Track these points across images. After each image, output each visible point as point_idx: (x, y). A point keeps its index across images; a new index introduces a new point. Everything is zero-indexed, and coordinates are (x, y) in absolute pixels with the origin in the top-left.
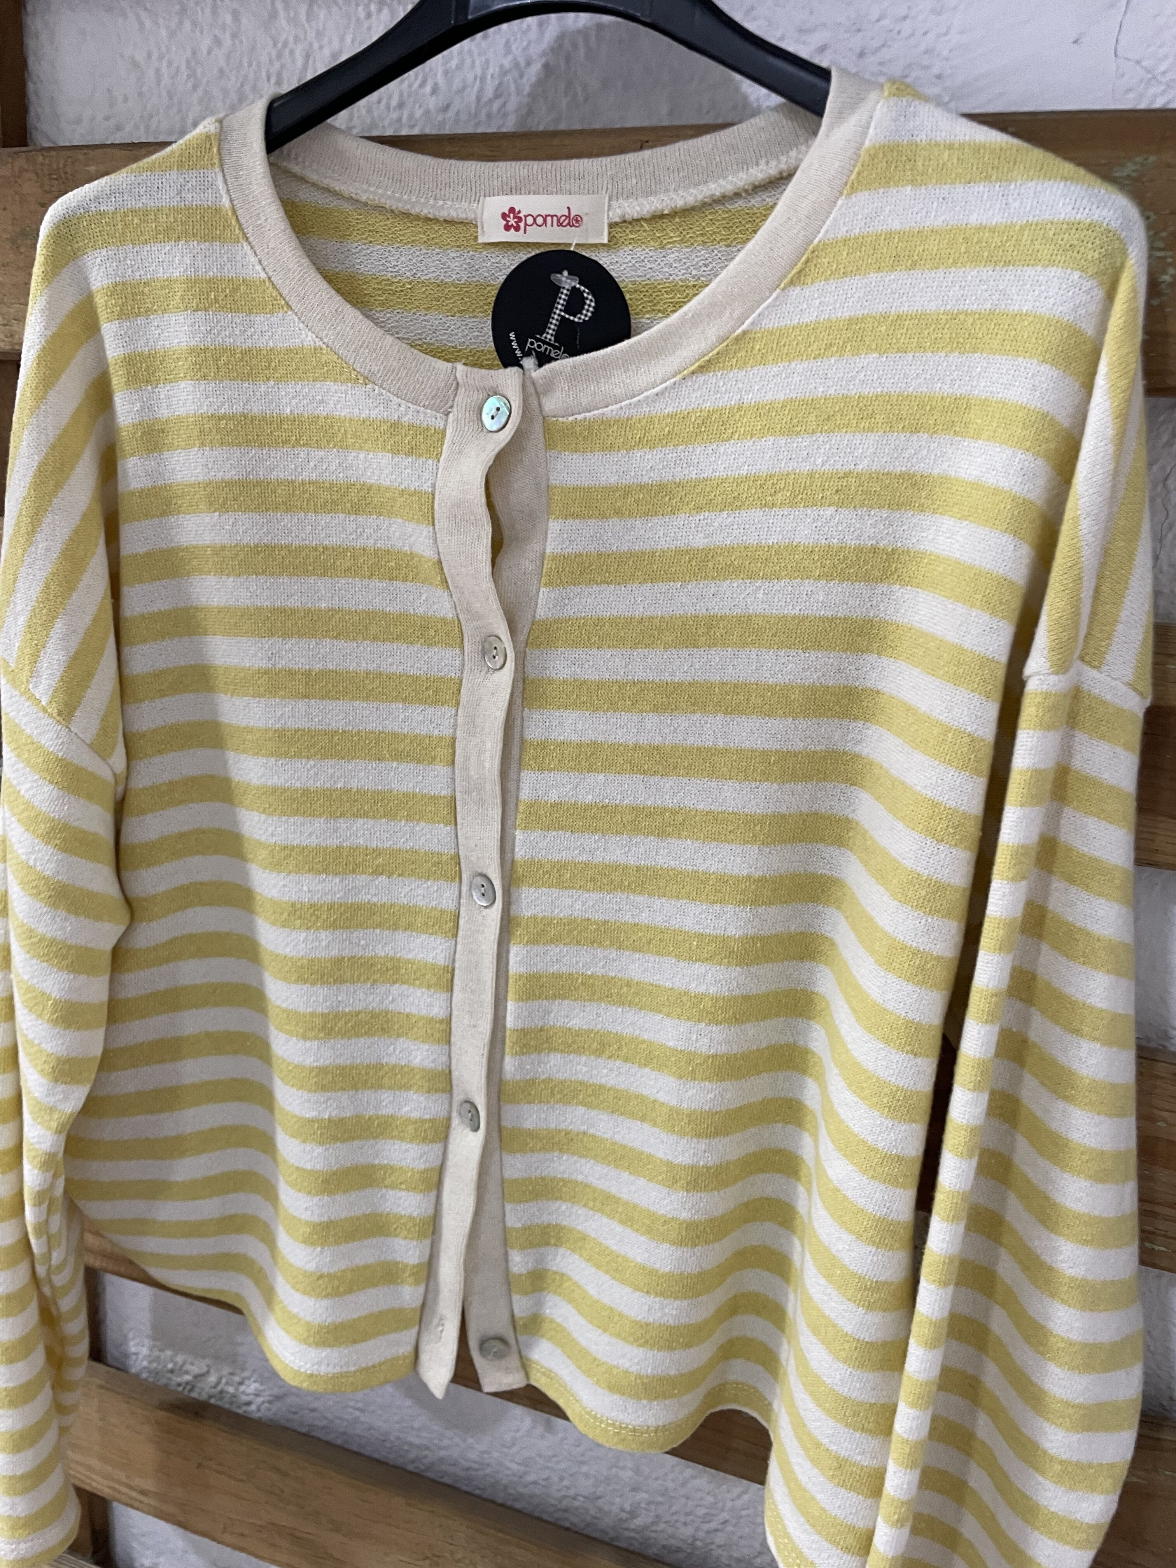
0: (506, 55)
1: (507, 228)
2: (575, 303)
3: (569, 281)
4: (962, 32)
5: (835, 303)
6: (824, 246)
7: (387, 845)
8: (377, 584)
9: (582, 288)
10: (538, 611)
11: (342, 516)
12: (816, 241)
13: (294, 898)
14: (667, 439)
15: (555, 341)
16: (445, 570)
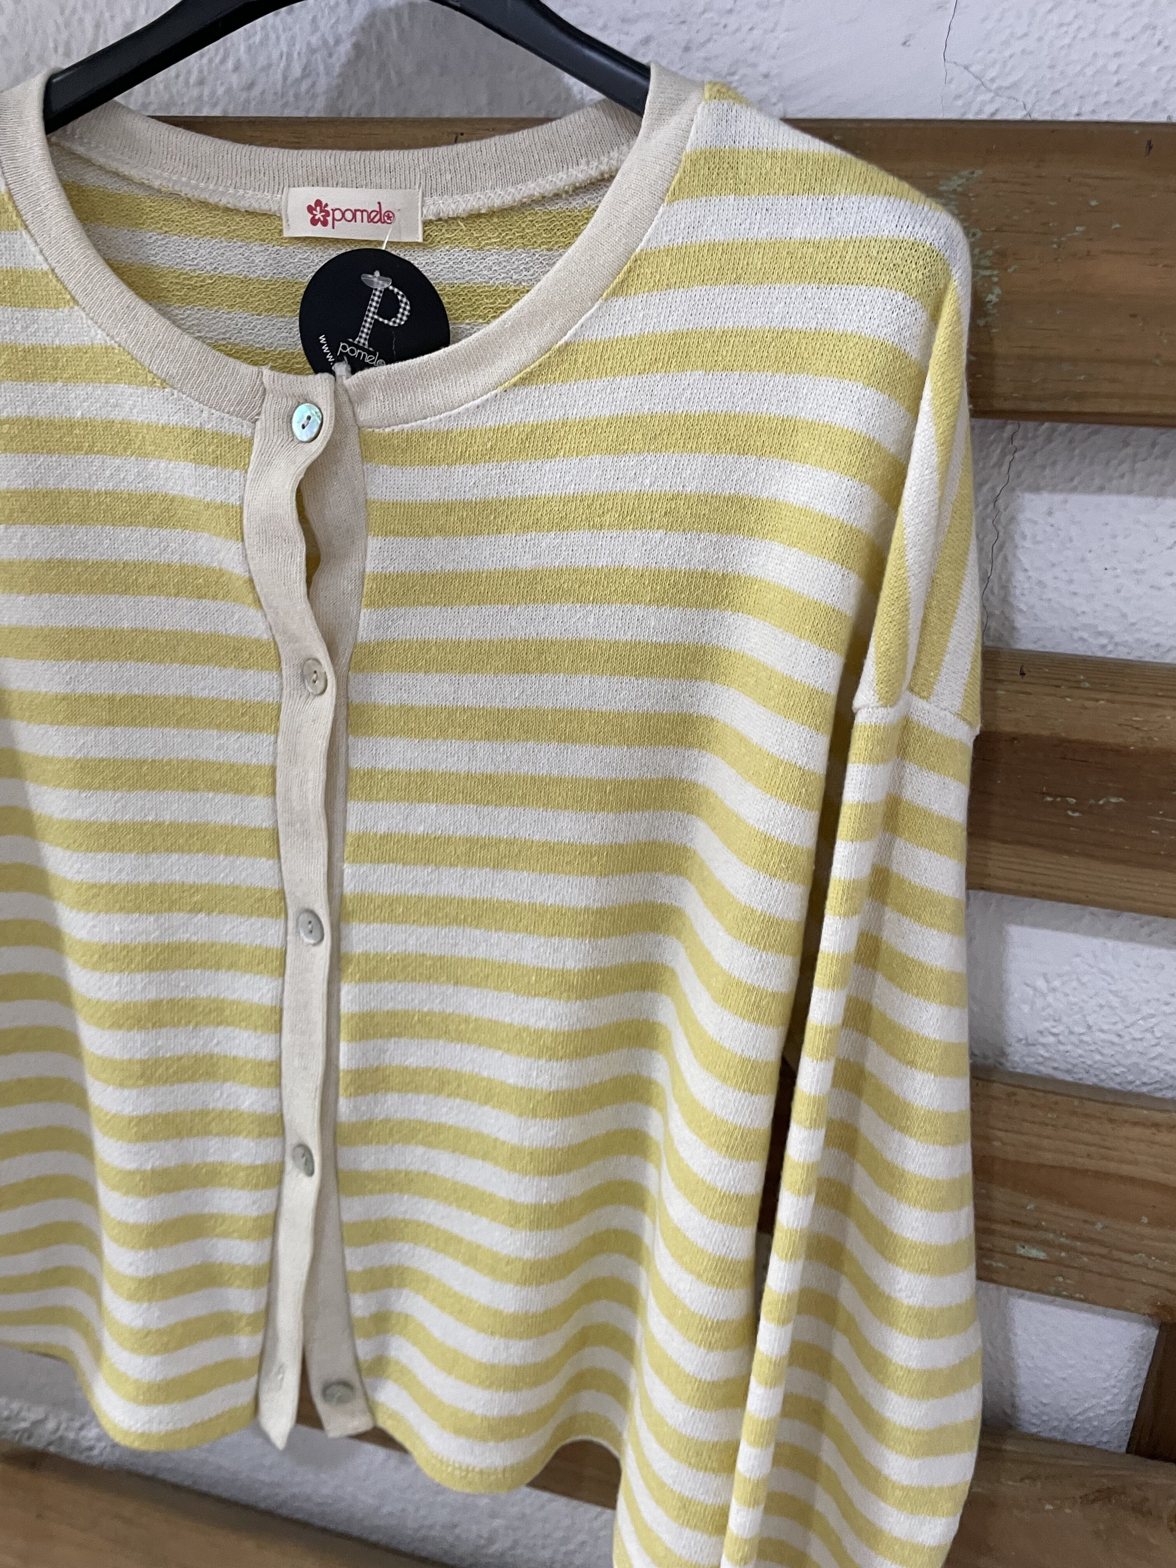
0: (313, 33)
1: (314, 222)
2: (389, 306)
3: (381, 282)
4: (788, 30)
5: (659, 315)
6: (645, 256)
7: (205, 880)
8: (184, 603)
9: (396, 290)
10: (360, 634)
11: (143, 530)
12: (638, 250)
13: (105, 939)
14: (487, 455)
15: (369, 346)
16: (258, 589)
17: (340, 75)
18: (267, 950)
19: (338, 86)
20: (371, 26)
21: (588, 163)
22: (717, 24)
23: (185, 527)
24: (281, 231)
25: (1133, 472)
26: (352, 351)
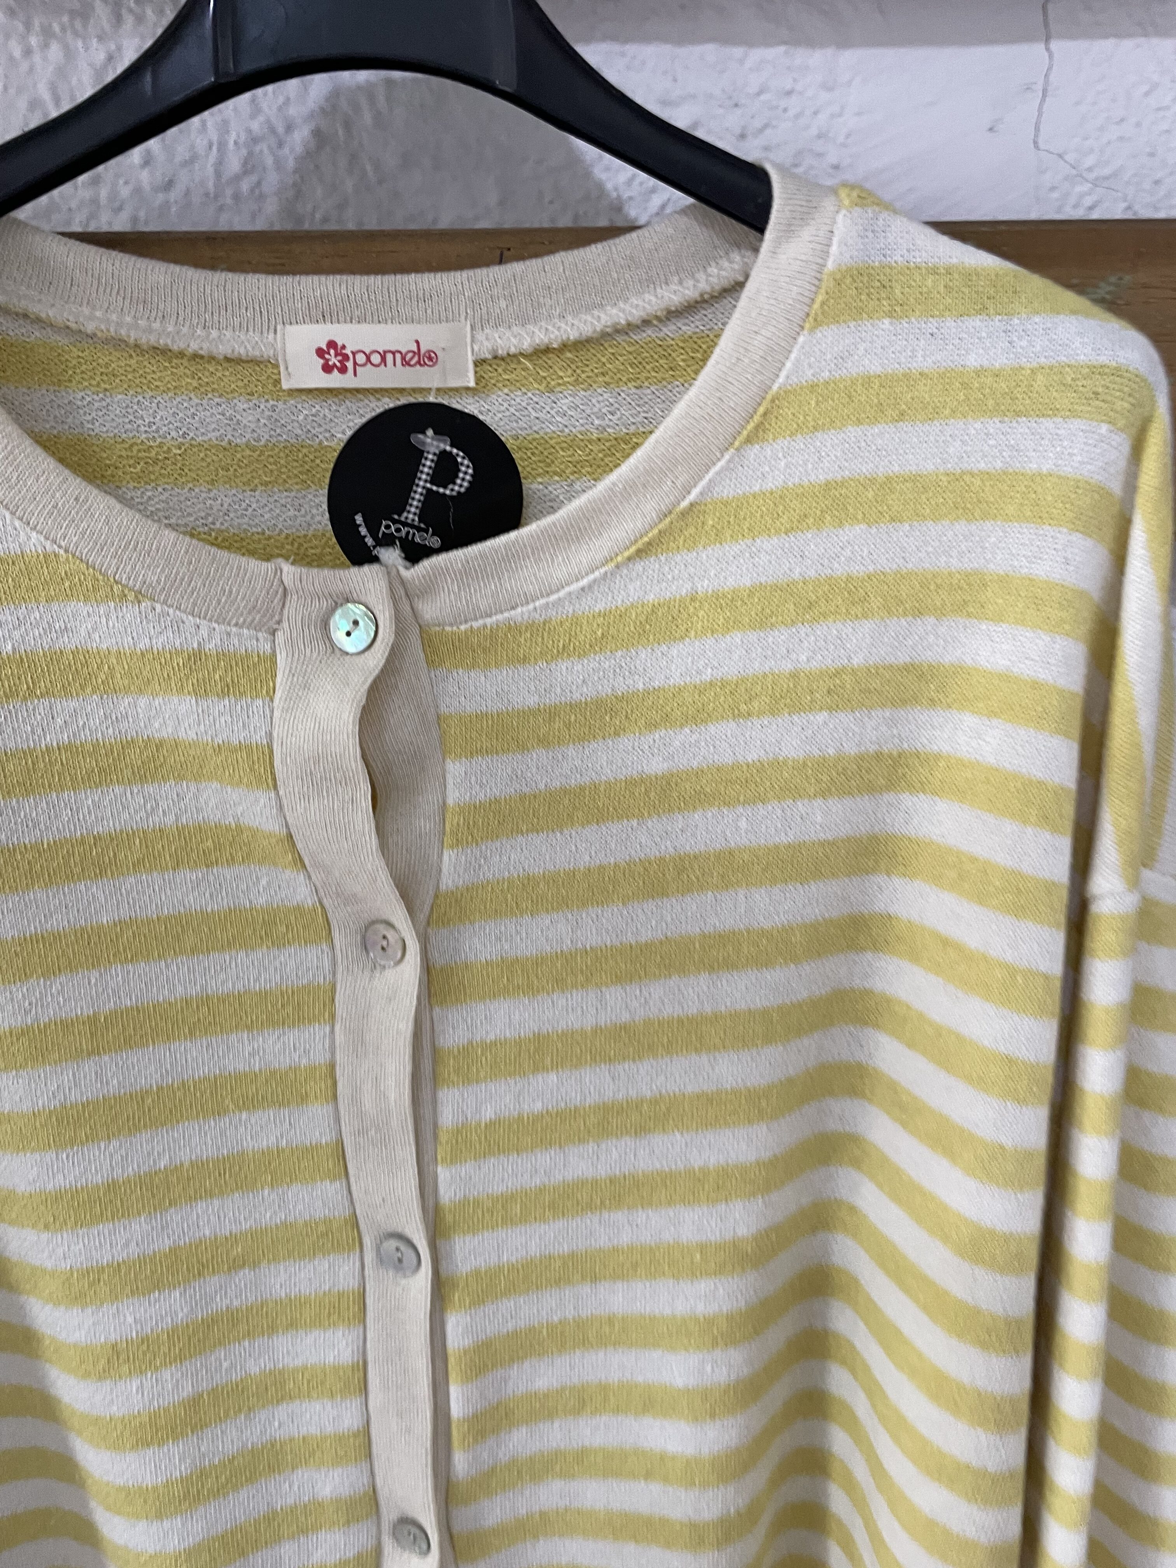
1: (327, 368)
2: (445, 470)
3: (435, 443)
5: (806, 463)
6: (786, 393)
9: (455, 451)
10: (444, 880)
11: (119, 788)
12: (775, 387)
13: (114, 1336)
15: (420, 521)
16: (299, 846)
17: (295, 172)
18: (340, 1295)
19: (295, 184)
20: (334, 107)
21: (681, 282)
22: (776, 107)
23: (181, 778)
24: (278, 382)
26: (398, 530)
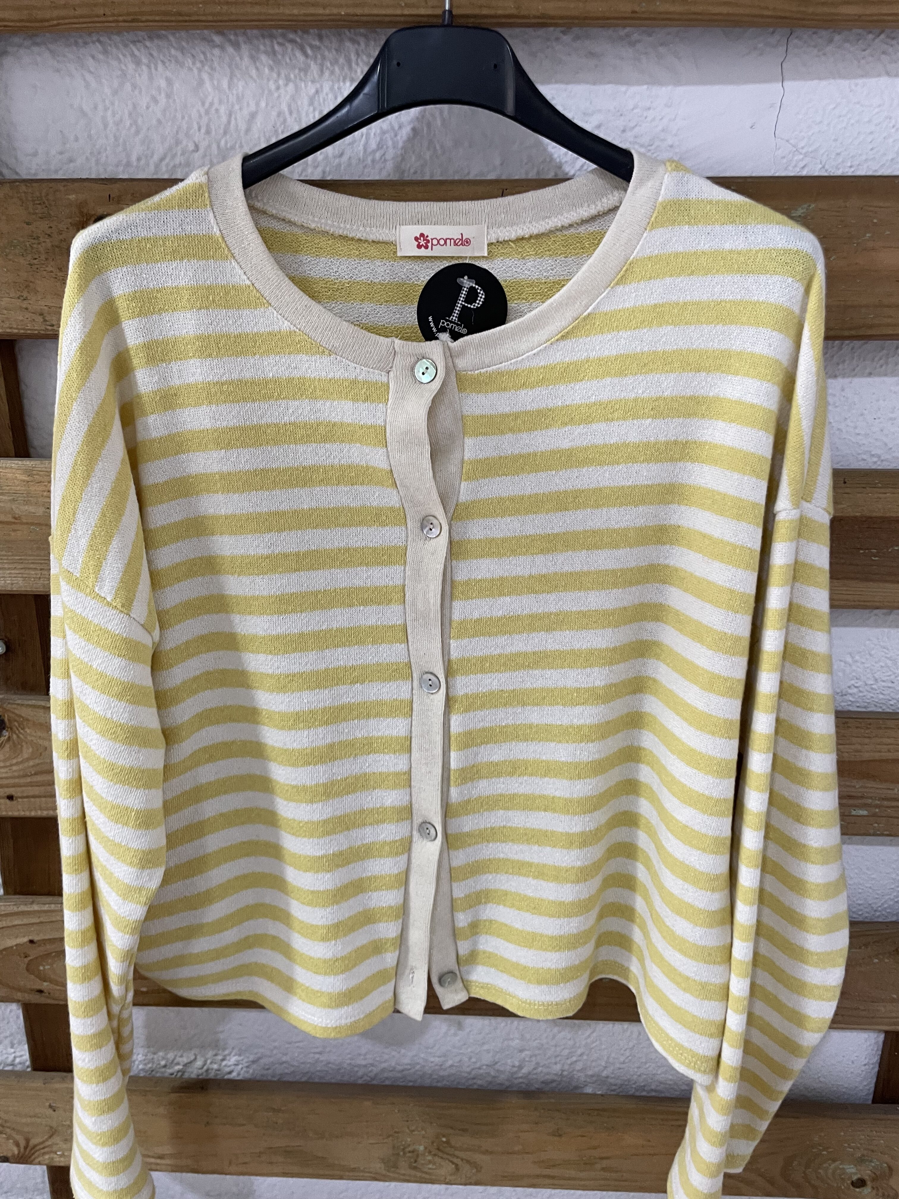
1: (419, 247)
2: (472, 295)
3: (468, 283)
4: (684, 119)
5: (645, 295)
6: (636, 261)
7: (359, 663)
8: (343, 488)
9: (477, 287)
10: (461, 497)
11: (314, 445)
12: (633, 257)
14: (542, 382)
15: (458, 321)
16: (395, 476)
17: (402, 148)
18: (402, 701)
20: (423, 117)
21: (589, 206)
22: (641, 116)
23: (343, 441)
24: (395, 252)
25: (887, 363)
